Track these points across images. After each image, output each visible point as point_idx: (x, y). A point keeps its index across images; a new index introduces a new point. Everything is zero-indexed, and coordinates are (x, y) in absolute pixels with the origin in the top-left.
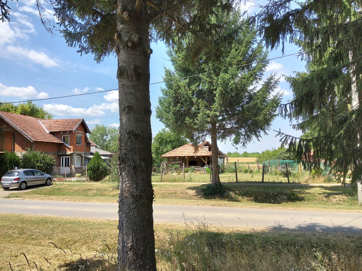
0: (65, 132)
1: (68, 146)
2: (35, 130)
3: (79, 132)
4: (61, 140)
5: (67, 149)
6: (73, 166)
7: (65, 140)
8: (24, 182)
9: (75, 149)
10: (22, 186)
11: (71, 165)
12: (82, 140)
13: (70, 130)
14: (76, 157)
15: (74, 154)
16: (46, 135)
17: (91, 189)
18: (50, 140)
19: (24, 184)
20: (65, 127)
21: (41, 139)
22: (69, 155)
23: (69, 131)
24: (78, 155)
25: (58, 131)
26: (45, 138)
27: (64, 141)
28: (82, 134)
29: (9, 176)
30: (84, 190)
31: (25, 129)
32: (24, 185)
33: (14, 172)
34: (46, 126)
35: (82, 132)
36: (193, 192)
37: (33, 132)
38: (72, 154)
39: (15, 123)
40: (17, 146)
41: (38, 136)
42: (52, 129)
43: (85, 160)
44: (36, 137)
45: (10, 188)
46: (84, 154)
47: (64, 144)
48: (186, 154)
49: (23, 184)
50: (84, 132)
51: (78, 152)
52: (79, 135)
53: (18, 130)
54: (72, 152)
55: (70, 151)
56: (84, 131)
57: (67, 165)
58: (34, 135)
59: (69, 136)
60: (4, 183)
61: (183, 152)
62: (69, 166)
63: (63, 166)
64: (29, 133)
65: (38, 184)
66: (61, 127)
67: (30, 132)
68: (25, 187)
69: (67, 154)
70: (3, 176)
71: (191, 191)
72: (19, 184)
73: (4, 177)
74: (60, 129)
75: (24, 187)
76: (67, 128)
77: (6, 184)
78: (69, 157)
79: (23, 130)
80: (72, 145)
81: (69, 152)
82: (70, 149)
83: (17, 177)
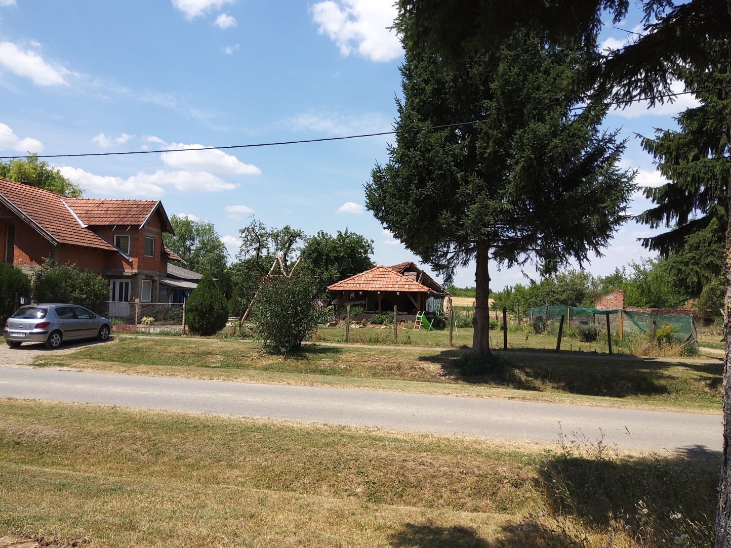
0: (122, 228)
1: (127, 258)
2: (56, 219)
3: (151, 228)
4: (112, 243)
5: (124, 263)
6: (137, 300)
7: (121, 244)
8: (57, 331)
9: (143, 265)
10: (52, 340)
11: (132, 298)
12: (156, 246)
13: (132, 223)
14: (143, 281)
15: (140, 276)
16: (81, 232)
17: (210, 353)
18: (91, 242)
19: (56, 337)
20: (121, 216)
21: (73, 239)
22: (128, 277)
23: (131, 225)
24: (147, 277)
25: (107, 223)
26: (79, 237)
27: (118, 245)
28: (156, 233)
29: (25, 318)
30: (194, 353)
31: (38, 215)
32: (56, 339)
33: (35, 310)
34: (78, 212)
35: (156, 230)
36: (435, 368)
37: (54, 224)
38: (136, 275)
39: (16, 202)
40: (17, 252)
41: (66, 232)
42: (92, 219)
43: (160, 288)
44: (61, 234)
45: (23, 344)
46: (159, 276)
47: (117, 252)
48: (377, 286)
49: (54, 336)
50: (160, 230)
51: (147, 272)
52: (150, 235)
53: (24, 217)
54: (135, 271)
55: (132, 268)
56: (161, 228)
57: (124, 297)
58: (58, 231)
59: (129, 236)
60: (13, 333)
61: (372, 282)
62: (129, 299)
63: (114, 300)
64: (47, 226)
65: (85, 336)
66: (112, 216)
67: (48, 223)
68: (58, 342)
69: (124, 274)
70: (10, 316)
71: (431, 366)
72: (47, 335)
73: (11, 320)
74: (109, 219)
75: (56, 343)
76: (126, 219)
77: (16, 335)
78: (129, 281)
79: (34, 218)
80: (136, 257)
81: (128, 271)
82: (131, 264)
83: (42, 321)
